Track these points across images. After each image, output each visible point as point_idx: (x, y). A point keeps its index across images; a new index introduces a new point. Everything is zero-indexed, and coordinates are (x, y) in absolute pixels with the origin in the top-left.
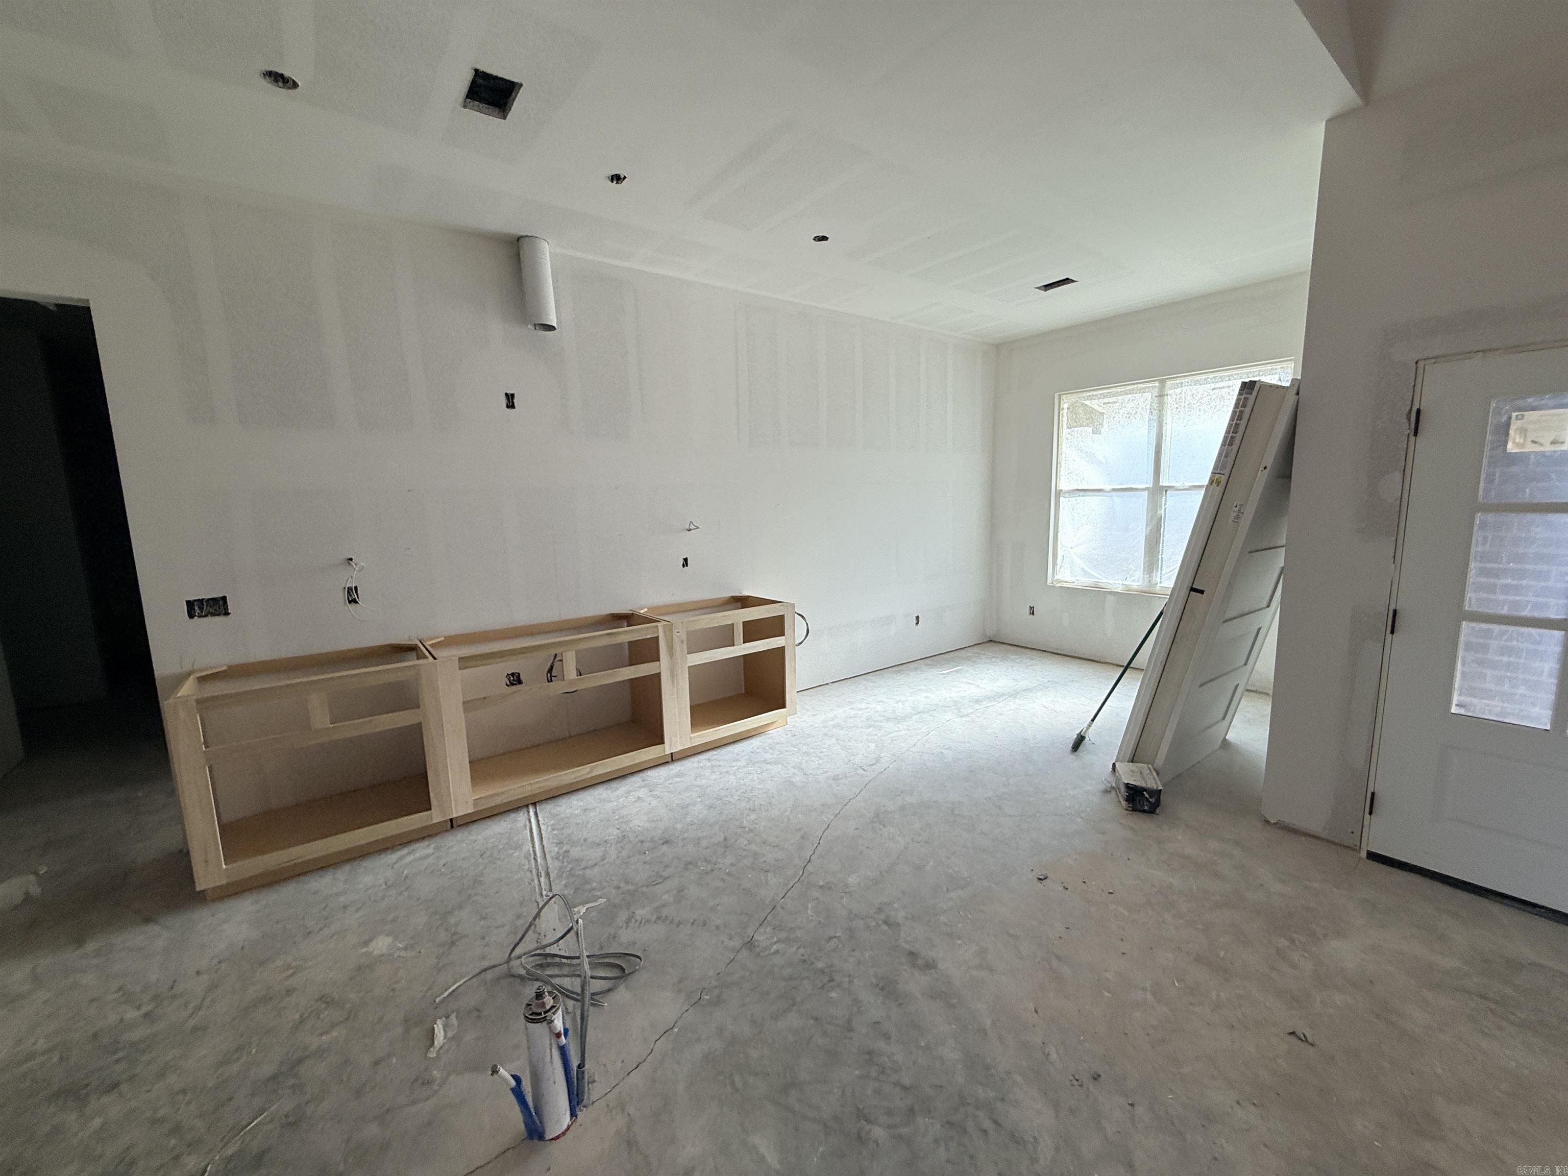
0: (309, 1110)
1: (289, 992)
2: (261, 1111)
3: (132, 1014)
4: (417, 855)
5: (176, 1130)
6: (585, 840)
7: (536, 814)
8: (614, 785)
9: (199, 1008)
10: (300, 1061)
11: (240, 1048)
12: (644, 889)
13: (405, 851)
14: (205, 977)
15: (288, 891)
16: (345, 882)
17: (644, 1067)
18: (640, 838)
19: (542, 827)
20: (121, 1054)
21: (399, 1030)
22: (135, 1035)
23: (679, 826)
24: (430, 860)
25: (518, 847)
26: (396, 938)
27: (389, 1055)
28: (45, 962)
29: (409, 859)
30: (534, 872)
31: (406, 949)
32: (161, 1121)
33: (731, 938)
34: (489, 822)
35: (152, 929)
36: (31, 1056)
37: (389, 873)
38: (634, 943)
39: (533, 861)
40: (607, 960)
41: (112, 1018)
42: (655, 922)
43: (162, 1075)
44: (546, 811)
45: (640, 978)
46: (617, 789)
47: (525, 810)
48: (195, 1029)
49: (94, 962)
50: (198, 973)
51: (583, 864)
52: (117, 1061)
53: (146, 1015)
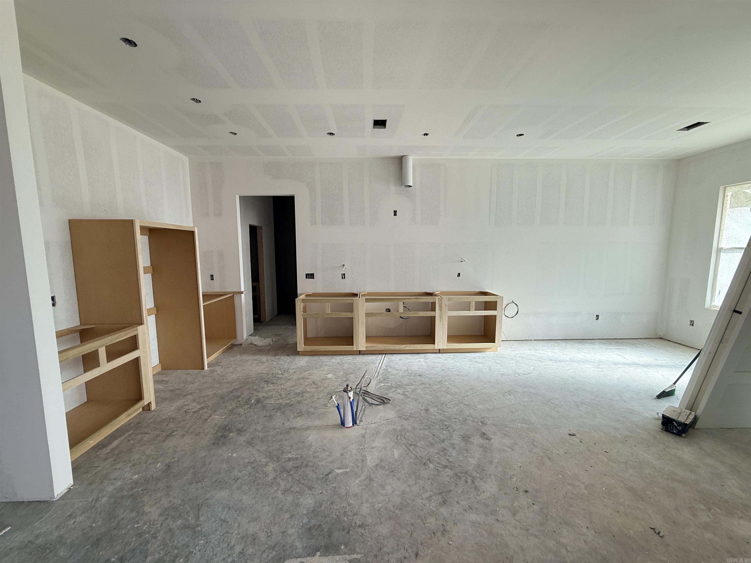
0: (303, 401)
1: (308, 379)
2: (295, 398)
3: (280, 372)
4: (348, 358)
5: (280, 395)
6: (395, 368)
7: (385, 357)
8: (414, 355)
9: (291, 375)
10: (304, 392)
11: (295, 385)
12: (404, 386)
13: (345, 356)
14: (294, 370)
15: (316, 358)
16: (329, 359)
17: (376, 424)
18: (412, 372)
19: (384, 361)
20: (276, 378)
21: (326, 394)
22: (279, 376)
23: (427, 372)
24: (350, 360)
25: (375, 364)
26: (334, 376)
27: (322, 398)
28: (269, 358)
29: (346, 359)
30: (375, 371)
31: (335, 378)
32: (279, 392)
33: (422, 406)
34: (370, 355)
35: (288, 357)
36: (263, 373)
37: (339, 361)
38: (392, 397)
39: (376, 369)
40: (382, 398)
41: (277, 372)
42: (401, 395)
43: (281, 385)
44: (388, 357)
45: (388, 406)
46: (414, 356)
47: (382, 355)
48: (289, 379)
49: (277, 360)
50: (293, 369)
51: (390, 374)
52: (275, 379)
53: (282, 373)
